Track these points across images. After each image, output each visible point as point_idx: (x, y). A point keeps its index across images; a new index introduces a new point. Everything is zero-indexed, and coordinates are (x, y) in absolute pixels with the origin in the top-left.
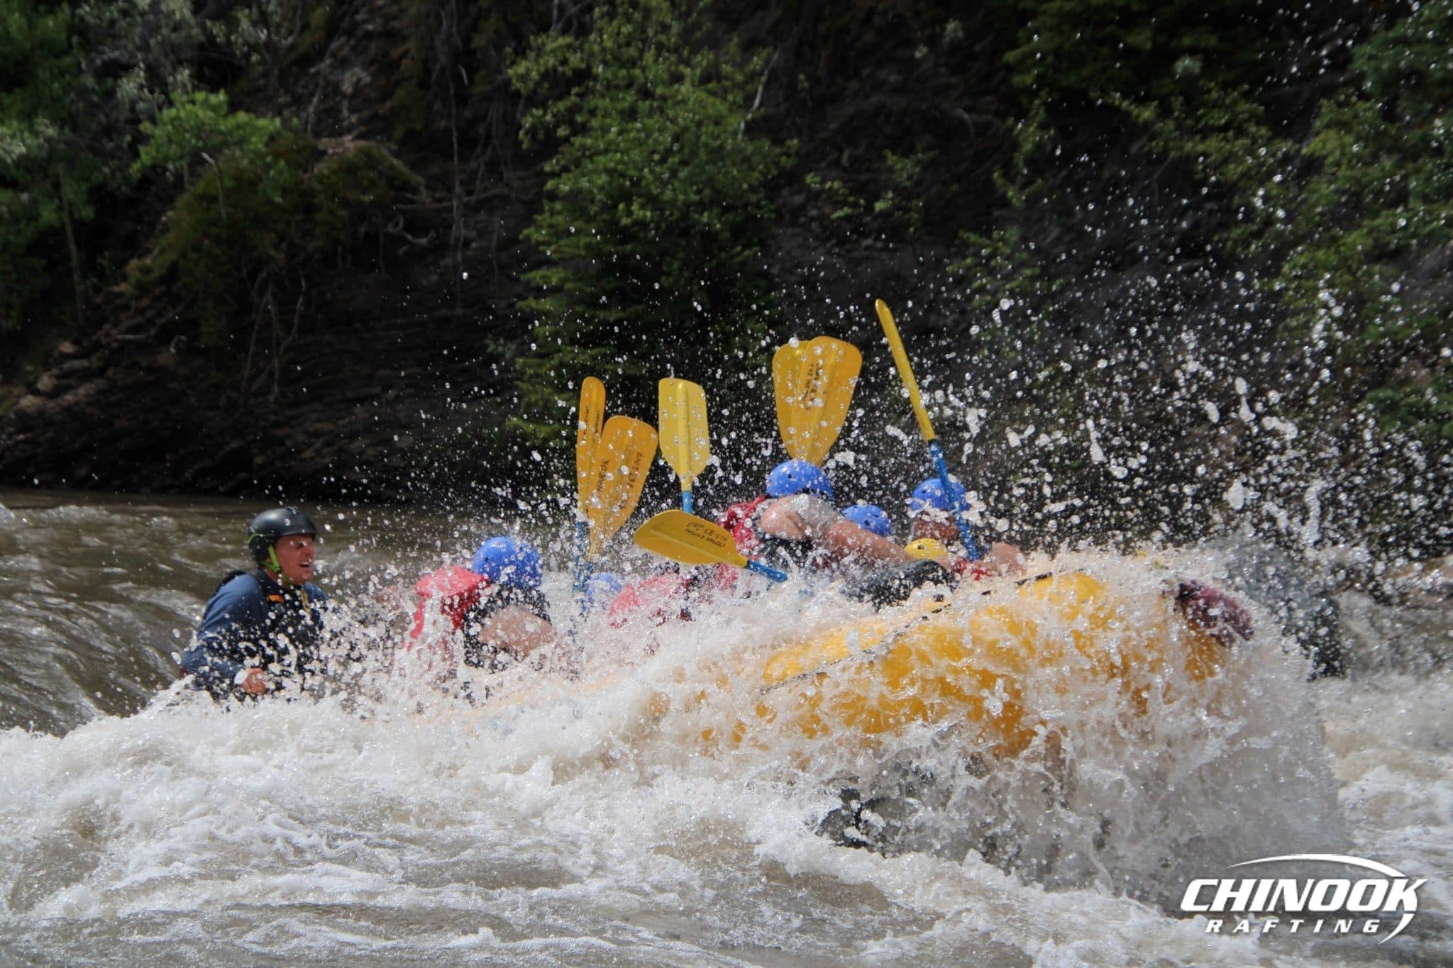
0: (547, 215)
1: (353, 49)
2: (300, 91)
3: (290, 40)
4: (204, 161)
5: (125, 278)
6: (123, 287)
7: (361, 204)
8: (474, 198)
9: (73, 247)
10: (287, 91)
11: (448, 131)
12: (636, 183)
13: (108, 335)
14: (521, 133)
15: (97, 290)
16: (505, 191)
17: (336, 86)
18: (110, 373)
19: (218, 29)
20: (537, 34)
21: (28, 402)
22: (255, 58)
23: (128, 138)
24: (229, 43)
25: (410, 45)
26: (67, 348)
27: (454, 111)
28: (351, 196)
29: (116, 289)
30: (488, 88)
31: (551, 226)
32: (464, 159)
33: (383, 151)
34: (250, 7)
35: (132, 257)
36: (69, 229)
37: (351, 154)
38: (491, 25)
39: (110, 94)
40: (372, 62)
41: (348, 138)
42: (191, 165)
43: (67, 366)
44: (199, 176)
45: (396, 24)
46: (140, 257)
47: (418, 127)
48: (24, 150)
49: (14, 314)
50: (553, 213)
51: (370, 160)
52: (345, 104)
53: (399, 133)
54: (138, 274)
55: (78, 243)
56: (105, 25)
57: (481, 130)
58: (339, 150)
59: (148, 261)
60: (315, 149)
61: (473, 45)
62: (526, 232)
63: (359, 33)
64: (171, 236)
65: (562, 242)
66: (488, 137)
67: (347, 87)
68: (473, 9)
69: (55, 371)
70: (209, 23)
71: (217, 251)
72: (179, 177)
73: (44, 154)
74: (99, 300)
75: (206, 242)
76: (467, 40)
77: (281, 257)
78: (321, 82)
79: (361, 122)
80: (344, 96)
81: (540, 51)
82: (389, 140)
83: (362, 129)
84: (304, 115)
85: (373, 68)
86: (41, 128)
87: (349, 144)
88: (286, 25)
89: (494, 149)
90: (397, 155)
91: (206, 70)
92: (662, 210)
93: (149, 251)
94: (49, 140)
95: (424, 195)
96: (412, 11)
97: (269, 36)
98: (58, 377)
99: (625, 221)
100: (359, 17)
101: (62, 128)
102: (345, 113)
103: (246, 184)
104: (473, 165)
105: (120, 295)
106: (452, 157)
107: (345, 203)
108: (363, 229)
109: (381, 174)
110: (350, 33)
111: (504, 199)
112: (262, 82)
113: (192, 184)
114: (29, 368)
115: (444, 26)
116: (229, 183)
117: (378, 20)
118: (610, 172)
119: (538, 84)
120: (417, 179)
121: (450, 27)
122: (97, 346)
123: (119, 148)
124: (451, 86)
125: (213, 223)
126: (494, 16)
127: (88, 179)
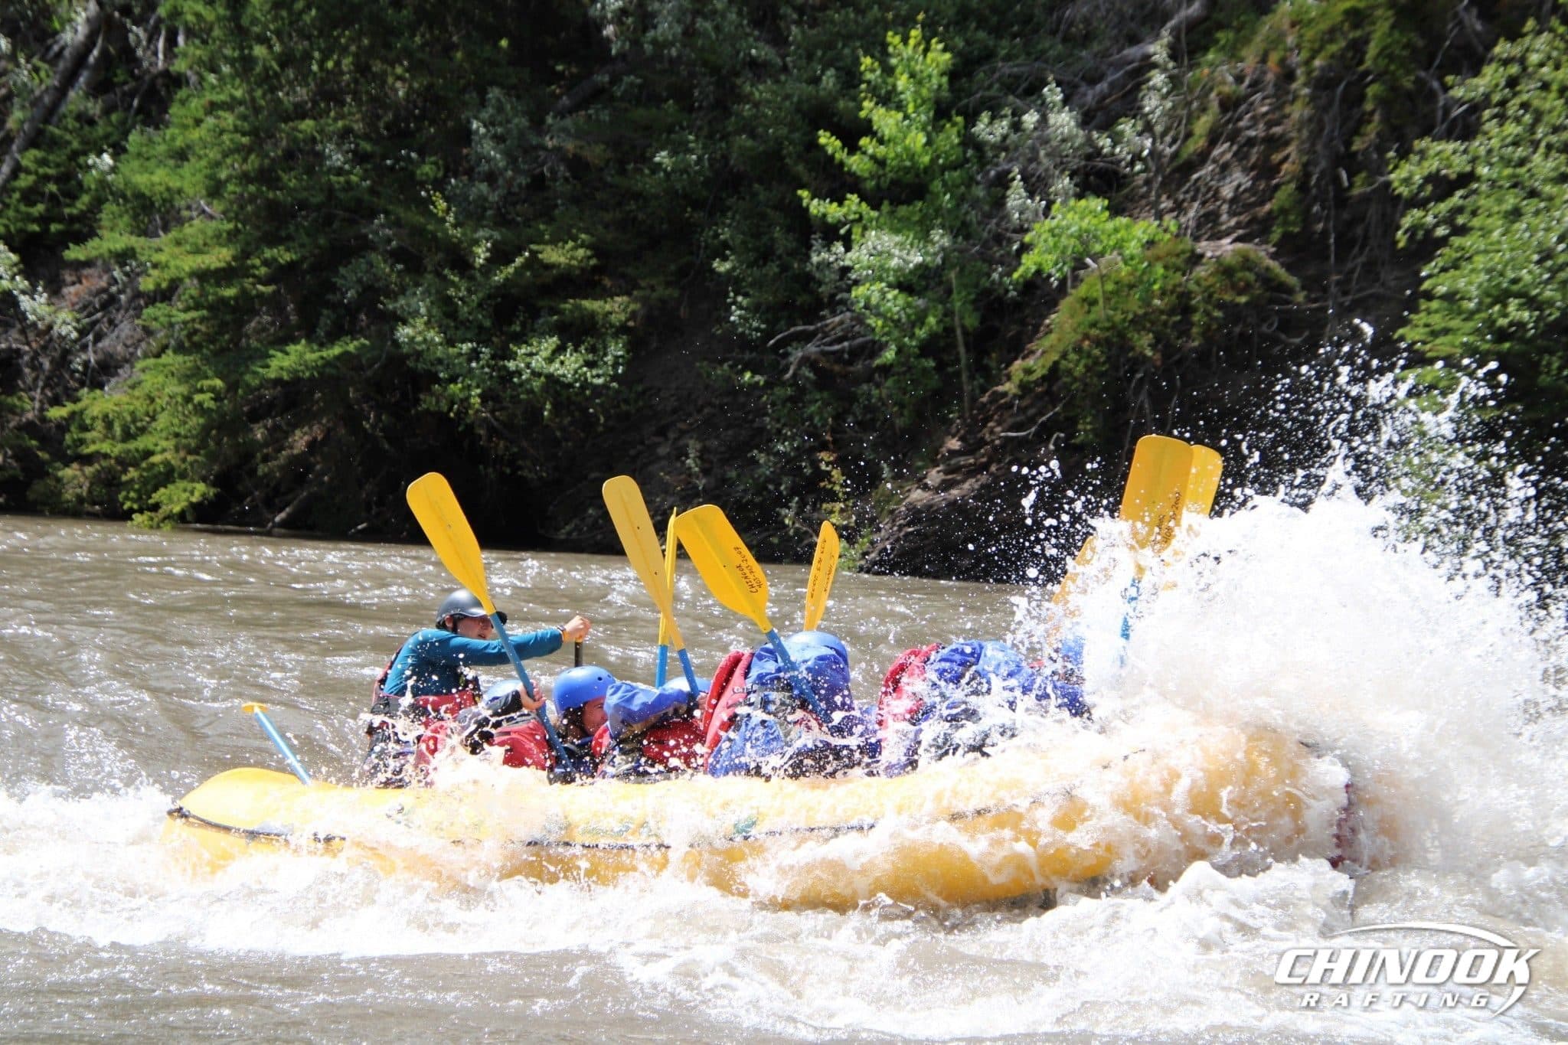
0: (1423, 315)
1: (1235, 155)
2: (1181, 197)
3: (1174, 148)
4: (1086, 266)
5: (1009, 378)
6: (1009, 387)
7: (1238, 305)
8: (1350, 298)
9: (962, 350)
10: (1168, 198)
11: (1325, 233)
12: (1515, 281)
13: (992, 432)
14: (1400, 233)
15: (984, 391)
16: (1381, 290)
17: (1217, 191)
18: (993, 468)
19: (1105, 142)
20: (1421, 136)
21: (917, 496)
22: (1138, 167)
23: (1015, 247)
24: (1113, 154)
25: (1291, 149)
26: (954, 444)
27: (1333, 213)
28: (1227, 297)
29: (1000, 388)
30: (1369, 189)
31: (1427, 325)
32: (1341, 259)
33: (1262, 253)
34: (1134, 117)
35: (1016, 359)
36: (959, 332)
37: (1229, 259)
38: (1372, 130)
39: (1000, 202)
40: (1252, 168)
41: (1228, 240)
42: (1074, 269)
43: (953, 462)
44: (1082, 281)
45: (1277, 130)
46: (1024, 358)
47: (1297, 230)
48: (920, 259)
49: (906, 412)
50: (1429, 312)
51: (1247, 263)
52: (1225, 207)
53: (1276, 234)
54: (1022, 375)
55: (967, 345)
56: (999, 139)
57: (1359, 231)
58: (1218, 253)
59: (1030, 362)
60: (1193, 251)
61: (1354, 148)
62: (1401, 331)
63: (1241, 139)
64: (1053, 337)
65: (1439, 341)
66: (1366, 237)
67: (1227, 192)
68: (1356, 113)
69: (941, 467)
70: (1095, 135)
71: (1096, 352)
72: (1063, 282)
73: (939, 260)
74: (985, 399)
75: (1087, 343)
76: (1348, 144)
77: (1158, 356)
78: (1203, 190)
79: (1238, 226)
80: (1224, 201)
81: (1423, 154)
82: (1267, 242)
83: (1241, 232)
84: (1183, 220)
85: (1252, 174)
86: (937, 238)
87: (1228, 247)
88: (1172, 133)
89: (1371, 250)
90: (1274, 256)
91: (1092, 178)
92: (1542, 310)
93: (1032, 352)
94: (943, 249)
95: (1300, 297)
96: (1296, 115)
97: (1153, 143)
98: (946, 473)
99: (1502, 322)
100: (1242, 124)
101: (955, 237)
102: (1224, 217)
103: (1124, 288)
104: (1349, 265)
105: (1005, 394)
106: (1328, 258)
107: (1221, 306)
108: (1237, 330)
109: (1257, 275)
110: (1232, 138)
111: (1378, 298)
112: (1145, 189)
113: (1074, 287)
114: (920, 464)
115: (1326, 132)
116: (1110, 287)
117: (1261, 126)
118: (1489, 271)
119: (1421, 187)
120: (1292, 280)
121: (1332, 131)
122: (982, 442)
123: (1009, 253)
124: (1331, 188)
125: (1094, 325)
126: (1377, 117)
127: (977, 285)
